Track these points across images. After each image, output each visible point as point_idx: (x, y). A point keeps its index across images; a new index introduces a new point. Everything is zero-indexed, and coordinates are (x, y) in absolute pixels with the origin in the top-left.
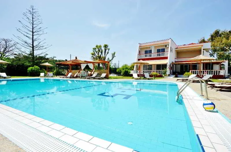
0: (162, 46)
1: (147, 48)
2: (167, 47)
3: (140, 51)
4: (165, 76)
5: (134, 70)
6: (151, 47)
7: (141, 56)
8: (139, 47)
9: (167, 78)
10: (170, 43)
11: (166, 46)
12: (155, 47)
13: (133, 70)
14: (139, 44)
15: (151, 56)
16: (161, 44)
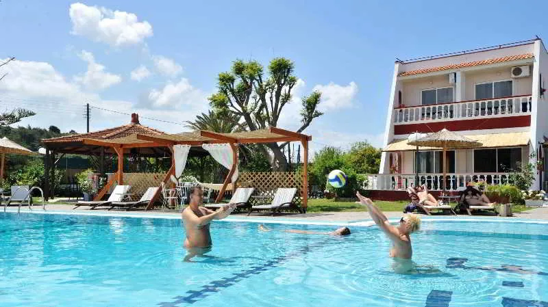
0: (498, 71)
1: (431, 80)
2: (522, 75)
3: (400, 93)
4: (529, 198)
5: (381, 171)
6: (452, 77)
7: (406, 112)
8: (398, 76)
9: (540, 206)
10: (537, 58)
11: (517, 71)
12: (468, 76)
13: (376, 172)
14: (397, 66)
15: (452, 112)
16: (493, 62)
